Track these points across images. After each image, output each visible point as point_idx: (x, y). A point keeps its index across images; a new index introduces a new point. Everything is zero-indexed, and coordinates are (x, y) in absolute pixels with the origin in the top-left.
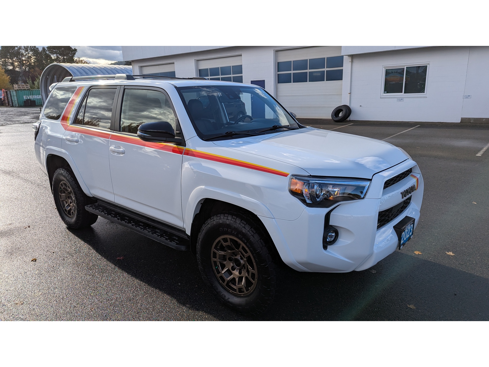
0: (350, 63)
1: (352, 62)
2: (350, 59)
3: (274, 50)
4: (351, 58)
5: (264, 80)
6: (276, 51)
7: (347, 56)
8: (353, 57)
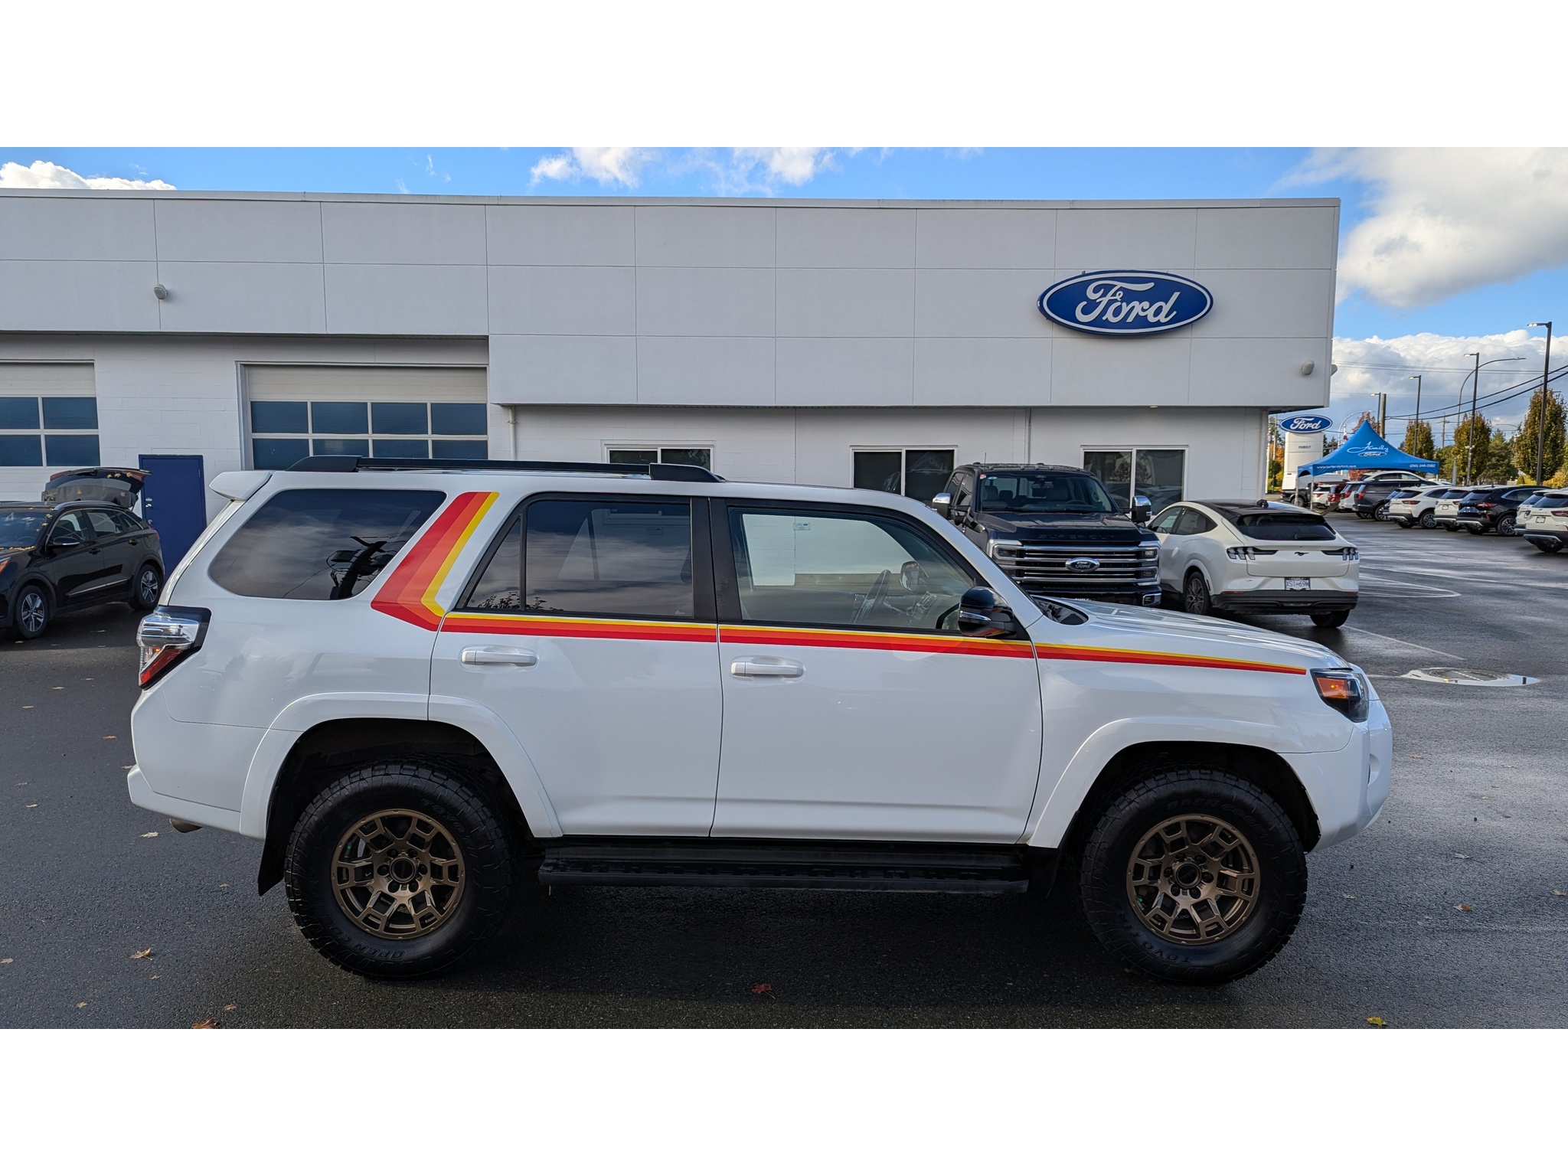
0: (511, 426)
1: (515, 423)
2: (509, 416)
3: (239, 363)
4: (512, 412)
5: (201, 456)
6: (244, 365)
7: (499, 407)
8: (518, 410)
